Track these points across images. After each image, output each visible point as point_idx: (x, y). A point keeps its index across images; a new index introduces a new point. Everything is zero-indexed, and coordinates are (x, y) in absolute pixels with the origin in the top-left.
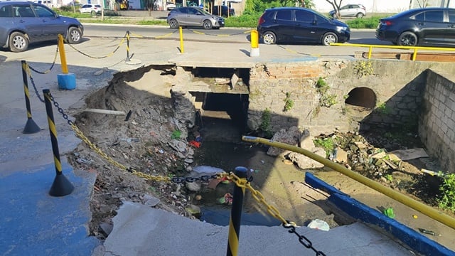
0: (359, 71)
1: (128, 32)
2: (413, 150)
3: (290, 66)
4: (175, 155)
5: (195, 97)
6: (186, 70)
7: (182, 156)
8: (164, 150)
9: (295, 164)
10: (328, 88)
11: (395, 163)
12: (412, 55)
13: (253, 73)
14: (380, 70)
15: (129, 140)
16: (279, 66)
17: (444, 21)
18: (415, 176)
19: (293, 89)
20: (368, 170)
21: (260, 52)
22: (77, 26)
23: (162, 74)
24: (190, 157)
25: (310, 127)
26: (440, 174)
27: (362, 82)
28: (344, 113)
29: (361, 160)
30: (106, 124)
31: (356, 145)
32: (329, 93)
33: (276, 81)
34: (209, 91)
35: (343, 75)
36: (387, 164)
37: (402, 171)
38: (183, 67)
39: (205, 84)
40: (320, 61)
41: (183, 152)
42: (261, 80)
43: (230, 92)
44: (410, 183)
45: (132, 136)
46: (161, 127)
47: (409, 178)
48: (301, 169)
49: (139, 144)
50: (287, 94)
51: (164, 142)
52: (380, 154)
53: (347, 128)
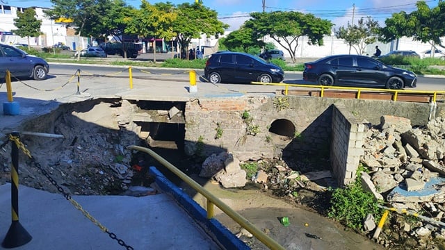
0: (278, 105)
1: (79, 70)
2: (322, 172)
3: (219, 100)
4: (114, 176)
5: (140, 127)
6: (132, 103)
7: (121, 177)
8: (104, 171)
9: (220, 183)
10: (252, 119)
11: (304, 183)
12: (320, 92)
13: (188, 106)
14: (296, 105)
15: (70, 161)
16: (209, 100)
17: (354, 65)
18: (317, 193)
19: (223, 120)
20: (282, 189)
21: (198, 89)
22: (43, 65)
23: (112, 106)
24: (128, 178)
25: (240, 153)
26: (330, 189)
27: (282, 114)
28: (268, 141)
29: (278, 180)
30: (52, 148)
31: (277, 169)
32: (254, 124)
33: (207, 112)
34: (151, 120)
35: (264, 108)
36: (298, 184)
37: (307, 189)
38: (129, 100)
39: (148, 115)
40: (246, 97)
41: (123, 175)
42: (194, 112)
43: (169, 122)
44: (311, 198)
45: (74, 158)
46: (105, 152)
47: (312, 195)
48: (225, 188)
49: (80, 165)
50: (218, 124)
51: (105, 164)
52: (294, 175)
53: (272, 154)
